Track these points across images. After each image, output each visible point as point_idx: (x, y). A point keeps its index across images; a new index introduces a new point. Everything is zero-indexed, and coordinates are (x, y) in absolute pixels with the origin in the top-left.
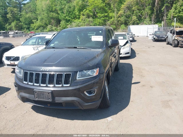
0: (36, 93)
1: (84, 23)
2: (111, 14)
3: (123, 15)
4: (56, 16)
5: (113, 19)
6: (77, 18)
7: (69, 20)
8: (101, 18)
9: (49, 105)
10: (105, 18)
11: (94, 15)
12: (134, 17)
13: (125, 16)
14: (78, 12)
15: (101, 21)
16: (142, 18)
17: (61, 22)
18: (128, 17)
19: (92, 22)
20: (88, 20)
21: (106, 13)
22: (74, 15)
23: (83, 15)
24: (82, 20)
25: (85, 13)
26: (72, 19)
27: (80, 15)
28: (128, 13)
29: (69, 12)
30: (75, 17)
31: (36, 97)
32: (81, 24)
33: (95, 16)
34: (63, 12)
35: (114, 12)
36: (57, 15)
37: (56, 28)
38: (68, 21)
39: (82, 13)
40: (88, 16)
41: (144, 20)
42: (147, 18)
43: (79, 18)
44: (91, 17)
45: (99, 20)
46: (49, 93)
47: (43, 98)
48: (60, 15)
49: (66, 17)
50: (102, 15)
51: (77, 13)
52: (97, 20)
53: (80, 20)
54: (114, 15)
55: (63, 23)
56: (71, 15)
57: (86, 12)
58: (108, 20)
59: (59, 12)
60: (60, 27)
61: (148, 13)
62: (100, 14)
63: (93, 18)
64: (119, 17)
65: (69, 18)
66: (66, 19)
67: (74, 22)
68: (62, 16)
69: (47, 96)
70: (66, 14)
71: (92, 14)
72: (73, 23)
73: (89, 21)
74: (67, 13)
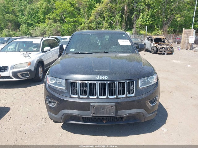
0: (94, 107)
1: (51, 28)
2: (81, 20)
3: (94, 21)
4: (15, 19)
5: (83, 25)
6: (41, 22)
7: (32, 24)
8: (70, 23)
9: (105, 121)
10: (75, 23)
11: (61, 19)
12: (105, 23)
13: (96, 22)
14: (43, 15)
15: (70, 26)
16: (113, 25)
17: (21, 26)
18: (99, 23)
19: (59, 27)
20: (55, 24)
21: (76, 17)
22: (38, 18)
23: (49, 19)
24: (48, 24)
25: (51, 17)
26: (36, 23)
27: (45, 19)
28: (100, 19)
29: (32, 14)
30: (39, 20)
31: (93, 112)
32: (47, 29)
33: (62, 21)
34: (23, 15)
35: (83, 17)
36: (14, 17)
37: (14, 32)
38: (29, 25)
39: (47, 16)
40: (55, 21)
41: (115, 28)
42: (118, 25)
43: (44, 22)
44: (59, 21)
45: (67, 25)
46: (112, 106)
47: (103, 113)
48: (19, 17)
49: (27, 20)
50: (72, 20)
51: (42, 17)
52: (65, 25)
53: (45, 25)
54: (85, 21)
55: (23, 27)
56: (34, 18)
57: (52, 15)
58: (78, 26)
59: (18, 14)
60: (20, 31)
61: (118, 20)
62: (68, 19)
63: (61, 23)
64: (90, 23)
65: (32, 22)
66: (28, 23)
67: (38, 27)
68: (21, 19)
69: (109, 110)
70: (27, 17)
71: (59, 18)
72: (36, 28)
73: (57, 26)
74: (28, 15)
